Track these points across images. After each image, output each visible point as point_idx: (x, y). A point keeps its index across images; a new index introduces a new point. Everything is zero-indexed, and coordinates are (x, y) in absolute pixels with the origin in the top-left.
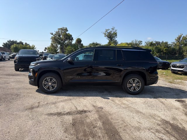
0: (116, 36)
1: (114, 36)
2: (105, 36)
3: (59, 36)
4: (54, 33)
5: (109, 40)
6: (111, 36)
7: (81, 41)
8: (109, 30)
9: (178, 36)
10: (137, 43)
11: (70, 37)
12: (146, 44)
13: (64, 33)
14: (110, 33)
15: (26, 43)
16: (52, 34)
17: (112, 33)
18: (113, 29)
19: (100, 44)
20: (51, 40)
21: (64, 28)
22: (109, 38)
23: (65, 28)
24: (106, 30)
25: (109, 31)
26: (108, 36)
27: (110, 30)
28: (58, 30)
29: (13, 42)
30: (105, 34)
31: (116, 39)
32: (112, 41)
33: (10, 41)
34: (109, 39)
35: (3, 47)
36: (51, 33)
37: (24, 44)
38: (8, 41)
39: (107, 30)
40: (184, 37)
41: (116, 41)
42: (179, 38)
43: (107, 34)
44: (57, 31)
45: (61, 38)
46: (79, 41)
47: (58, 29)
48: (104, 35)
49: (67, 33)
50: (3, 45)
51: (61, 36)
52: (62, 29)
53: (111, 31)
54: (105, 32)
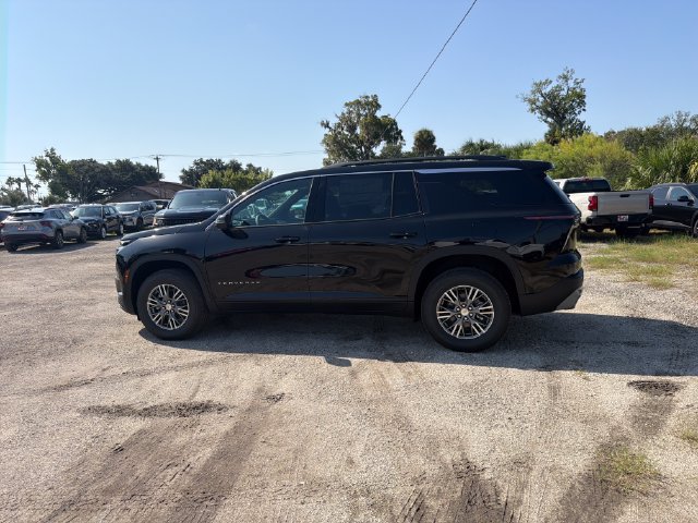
0: (582, 103)
1: (572, 108)
2: (533, 110)
3: (352, 129)
4: (334, 121)
5: (550, 124)
6: (560, 110)
7: (433, 139)
8: (548, 82)
10: (687, 124)
11: (388, 130)
13: (366, 116)
14: (552, 96)
15: (250, 166)
16: (327, 126)
17: (564, 93)
18: (566, 78)
19: (499, 146)
20: (323, 147)
21: (367, 97)
22: (549, 114)
23: (370, 99)
24: (536, 84)
25: (547, 90)
26: (543, 109)
27: (554, 84)
28: (345, 110)
29: (213, 165)
30: (533, 102)
31: (581, 117)
32: (561, 126)
33: (202, 162)
34: (549, 120)
35: (180, 182)
36: (322, 124)
37: (244, 167)
38: (196, 164)
39: (539, 86)
41: (582, 124)
43: (541, 99)
44: (343, 114)
45: (356, 136)
46: (425, 140)
47: (347, 104)
48: (527, 106)
49: (379, 114)
50: (181, 178)
51: (358, 131)
52: (358, 103)
53: (559, 88)
54: (533, 92)
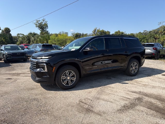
0: (47, 27)
1: (45, 27)
2: (37, 27)
5: (41, 30)
6: (43, 27)
7: (10, 31)
9: (94, 29)
10: (64, 34)
12: (72, 35)
14: (41, 24)
17: (43, 24)
18: (44, 21)
25: (39, 22)
26: (39, 27)
27: (41, 21)
30: (36, 25)
31: (47, 30)
32: (43, 31)
34: (40, 29)
39: (37, 21)
40: (98, 30)
41: (48, 31)
42: (95, 31)
43: (38, 24)
53: (42, 22)
54: (36, 22)
